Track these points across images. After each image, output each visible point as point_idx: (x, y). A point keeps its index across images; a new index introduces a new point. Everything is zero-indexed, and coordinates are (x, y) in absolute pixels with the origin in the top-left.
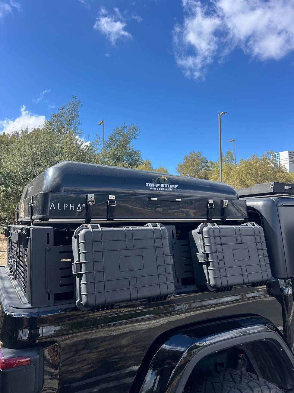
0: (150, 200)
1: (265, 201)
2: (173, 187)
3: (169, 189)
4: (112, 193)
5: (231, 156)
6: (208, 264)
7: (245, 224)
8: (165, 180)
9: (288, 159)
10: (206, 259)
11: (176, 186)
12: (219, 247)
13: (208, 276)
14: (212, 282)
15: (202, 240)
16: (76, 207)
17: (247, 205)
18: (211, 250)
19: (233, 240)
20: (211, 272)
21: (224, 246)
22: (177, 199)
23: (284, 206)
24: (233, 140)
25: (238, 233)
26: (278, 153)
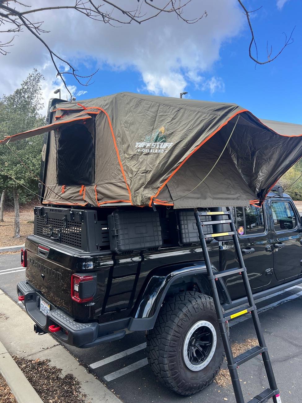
12: (185, 222)
18: (181, 223)
19: (193, 218)
21: (188, 221)
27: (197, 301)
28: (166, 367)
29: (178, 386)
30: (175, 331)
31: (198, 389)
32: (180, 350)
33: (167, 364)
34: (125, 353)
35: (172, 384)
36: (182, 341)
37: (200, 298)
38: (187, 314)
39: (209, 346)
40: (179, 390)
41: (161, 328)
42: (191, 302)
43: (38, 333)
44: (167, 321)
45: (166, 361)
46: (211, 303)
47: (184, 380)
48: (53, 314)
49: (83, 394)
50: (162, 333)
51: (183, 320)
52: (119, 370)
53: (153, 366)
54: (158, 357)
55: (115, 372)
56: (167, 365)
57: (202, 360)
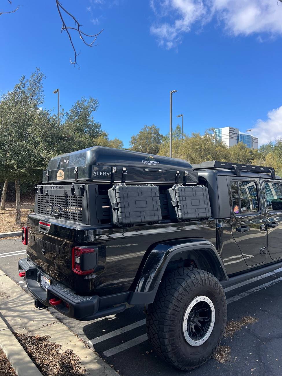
0: (145, 171)
1: (209, 172)
2: (157, 163)
3: (154, 164)
4: (125, 166)
5: (180, 131)
6: (178, 207)
7: (198, 186)
8: (152, 159)
9: (229, 134)
10: (177, 204)
11: (158, 162)
12: (184, 198)
13: (178, 213)
14: (180, 216)
15: (175, 194)
16: (106, 174)
17: (199, 175)
18: (180, 199)
19: (191, 194)
20: (179, 211)
21: (186, 197)
22: (159, 171)
23: (220, 176)
24: (182, 115)
25: (194, 190)
26: (220, 129)
27: (196, 276)
28: (166, 342)
29: (177, 361)
30: (175, 305)
31: (198, 365)
32: (180, 325)
33: (167, 338)
34: (123, 330)
35: (172, 359)
36: (182, 315)
37: (199, 273)
38: (186, 288)
39: (208, 321)
40: (179, 365)
41: (160, 303)
42: (190, 277)
43: (39, 307)
44: (167, 296)
45: (167, 336)
46: (210, 278)
47: (184, 355)
48: (54, 287)
49: (83, 369)
50: (162, 307)
51: (182, 295)
52: (119, 346)
53: (152, 341)
54: (158, 332)
55: (114, 348)
56: (167, 340)
57: (201, 336)
